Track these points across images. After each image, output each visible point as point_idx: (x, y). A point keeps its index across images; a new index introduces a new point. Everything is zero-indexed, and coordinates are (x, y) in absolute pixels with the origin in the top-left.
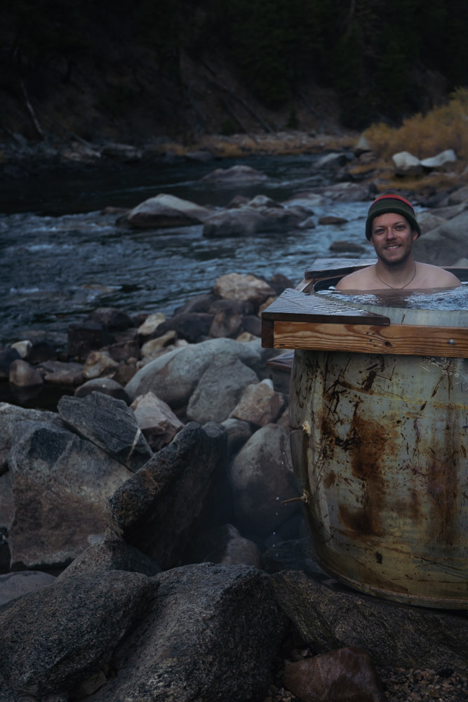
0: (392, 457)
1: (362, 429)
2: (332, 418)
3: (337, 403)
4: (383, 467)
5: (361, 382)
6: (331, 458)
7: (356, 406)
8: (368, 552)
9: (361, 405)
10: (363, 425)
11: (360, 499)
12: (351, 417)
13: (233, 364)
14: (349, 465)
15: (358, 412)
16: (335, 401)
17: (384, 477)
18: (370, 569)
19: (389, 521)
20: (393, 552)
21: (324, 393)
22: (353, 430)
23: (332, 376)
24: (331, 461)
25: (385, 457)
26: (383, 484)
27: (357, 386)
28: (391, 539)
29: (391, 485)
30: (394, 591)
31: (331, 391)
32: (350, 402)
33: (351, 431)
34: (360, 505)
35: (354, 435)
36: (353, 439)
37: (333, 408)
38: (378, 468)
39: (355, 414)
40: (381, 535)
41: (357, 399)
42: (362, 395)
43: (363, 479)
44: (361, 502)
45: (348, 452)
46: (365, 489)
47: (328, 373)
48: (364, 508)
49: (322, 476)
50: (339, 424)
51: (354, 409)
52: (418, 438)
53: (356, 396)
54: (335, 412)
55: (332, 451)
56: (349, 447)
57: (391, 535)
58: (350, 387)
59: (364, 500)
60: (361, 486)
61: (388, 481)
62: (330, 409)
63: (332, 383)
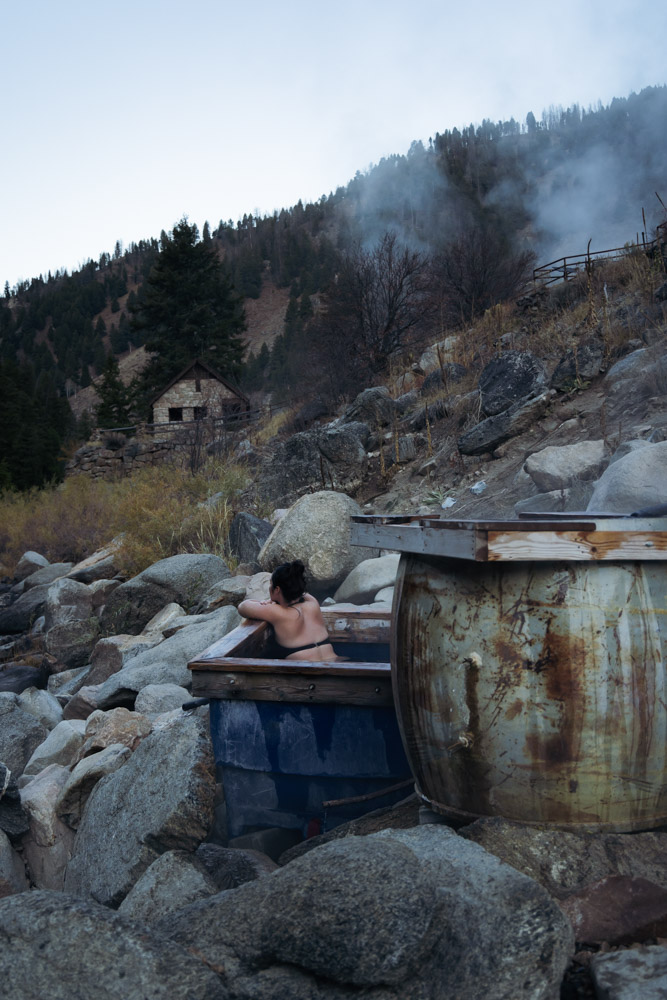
0: (593, 671)
1: (558, 646)
2: (516, 640)
3: (522, 624)
4: (584, 683)
5: (551, 597)
6: (518, 685)
7: (549, 622)
8: (560, 782)
9: (554, 621)
10: (558, 641)
11: (557, 723)
12: (543, 634)
13: (12, 710)
14: (543, 687)
15: (551, 628)
16: (519, 622)
17: (586, 694)
18: (559, 803)
19: (589, 742)
20: (591, 775)
21: (501, 617)
22: (547, 648)
23: (511, 597)
24: (516, 688)
25: (587, 671)
26: (584, 702)
27: (547, 601)
28: (590, 761)
29: (593, 701)
30: (585, 821)
31: (511, 613)
32: (540, 619)
33: (544, 650)
34: (557, 730)
35: (548, 653)
36: (547, 658)
37: (517, 630)
38: (579, 684)
39: (548, 631)
40: (577, 759)
41: (549, 616)
42: (555, 611)
43: (561, 700)
44: (559, 726)
45: (541, 674)
46: (564, 711)
47: (504, 596)
48: (562, 732)
49: (501, 709)
50: (527, 645)
51: (546, 626)
52: (619, 646)
53: (547, 612)
54: (520, 633)
55: (519, 676)
56: (542, 668)
57: (590, 757)
58: (538, 604)
59: (562, 723)
60: (558, 708)
61: (590, 697)
62: (512, 632)
63: (512, 604)
